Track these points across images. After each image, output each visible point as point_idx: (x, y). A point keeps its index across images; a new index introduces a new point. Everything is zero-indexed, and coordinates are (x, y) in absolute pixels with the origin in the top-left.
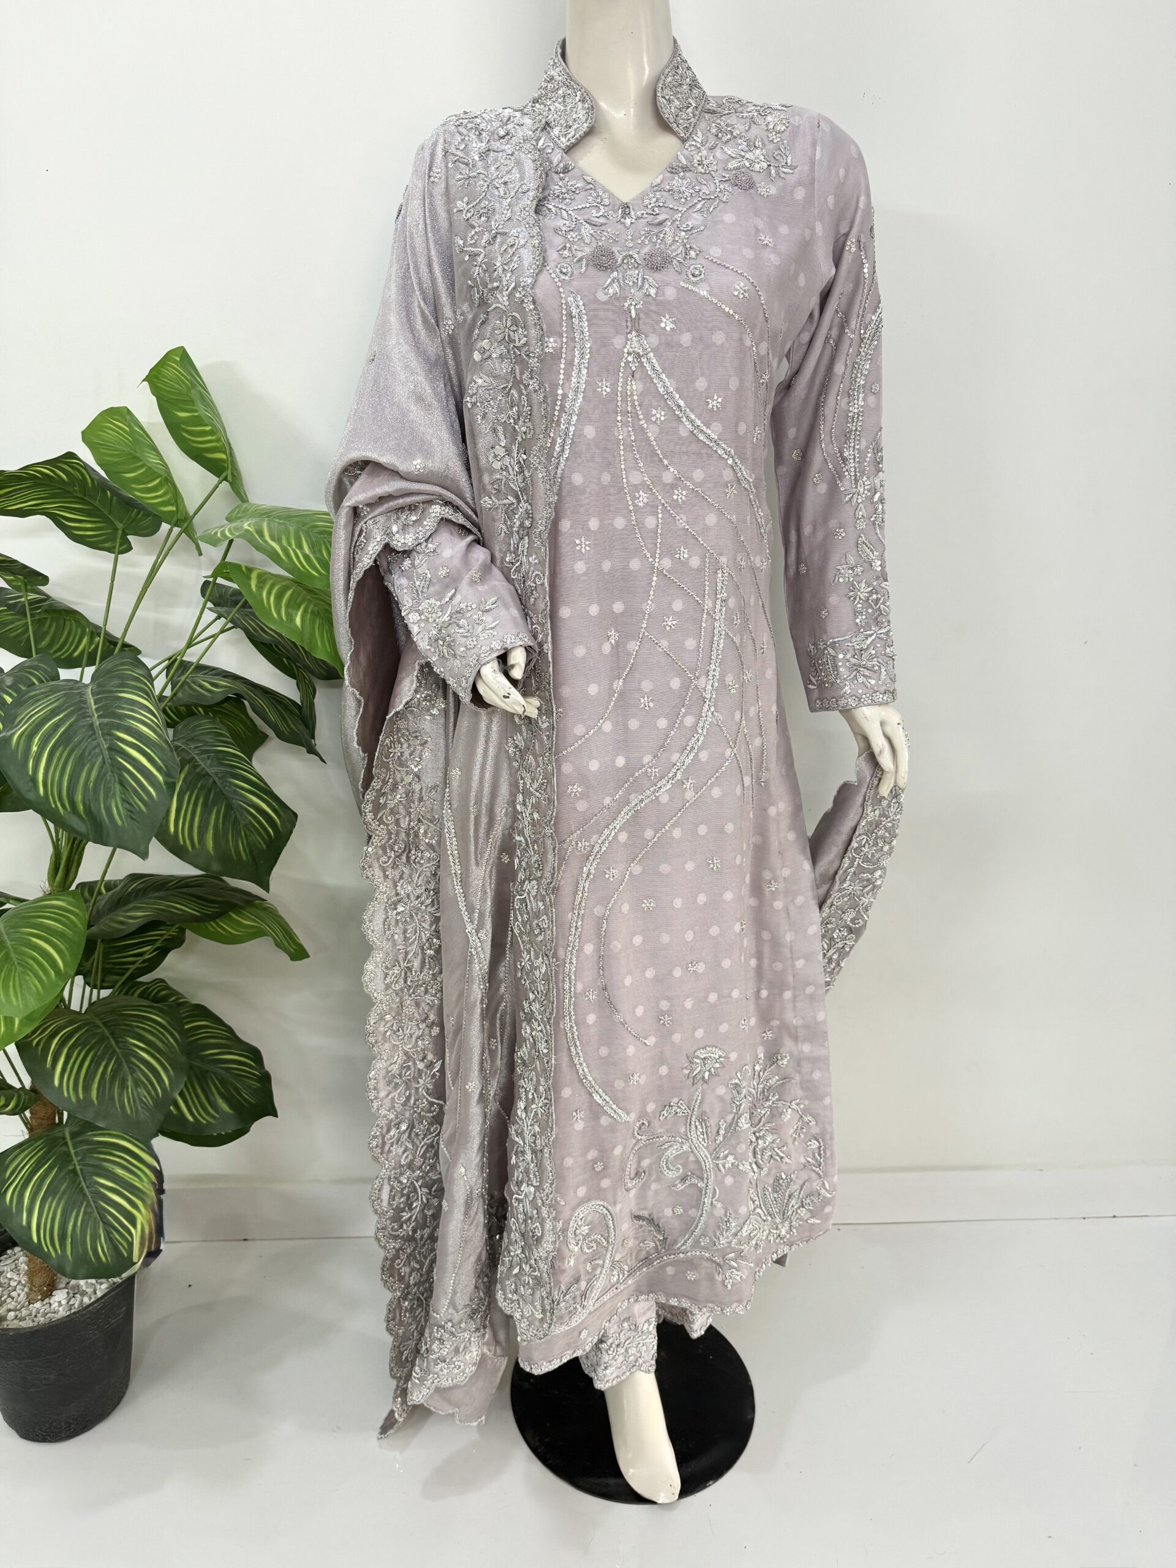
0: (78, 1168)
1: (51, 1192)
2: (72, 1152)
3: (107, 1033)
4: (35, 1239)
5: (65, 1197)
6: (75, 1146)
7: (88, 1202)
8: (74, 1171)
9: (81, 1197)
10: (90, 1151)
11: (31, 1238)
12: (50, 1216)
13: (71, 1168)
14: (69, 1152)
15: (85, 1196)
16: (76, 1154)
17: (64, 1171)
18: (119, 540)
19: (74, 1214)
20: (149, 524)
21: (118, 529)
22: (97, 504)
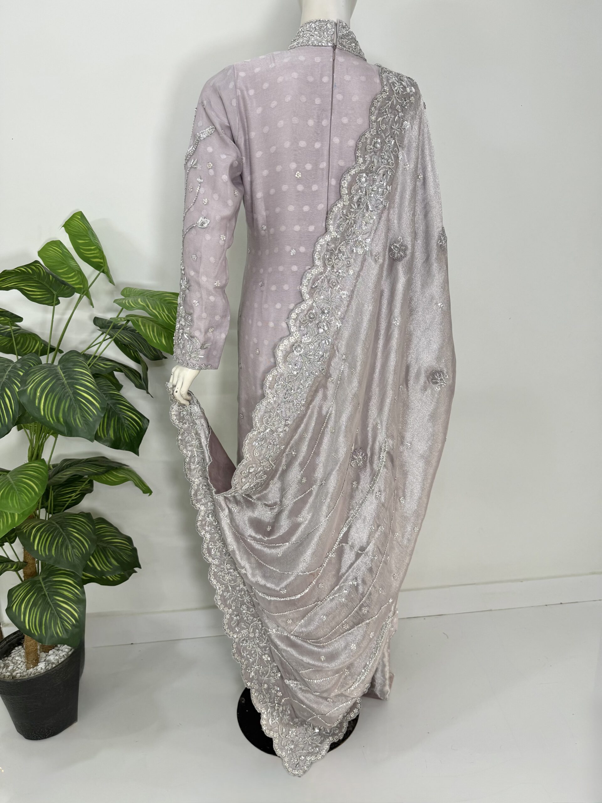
1: (34, 604)
3: (58, 526)
4: (27, 627)
6: (45, 583)
7: (52, 608)
8: (45, 595)
10: (51, 585)
11: (25, 627)
12: (34, 616)
13: (43, 593)
14: (42, 586)
15: (50, 605)
16: (45, 587)
17: (40, 594)
18: (55, 299)
19: (45, 614)
20: (69, 292)
21: (54, 294)
22: (44, 283)
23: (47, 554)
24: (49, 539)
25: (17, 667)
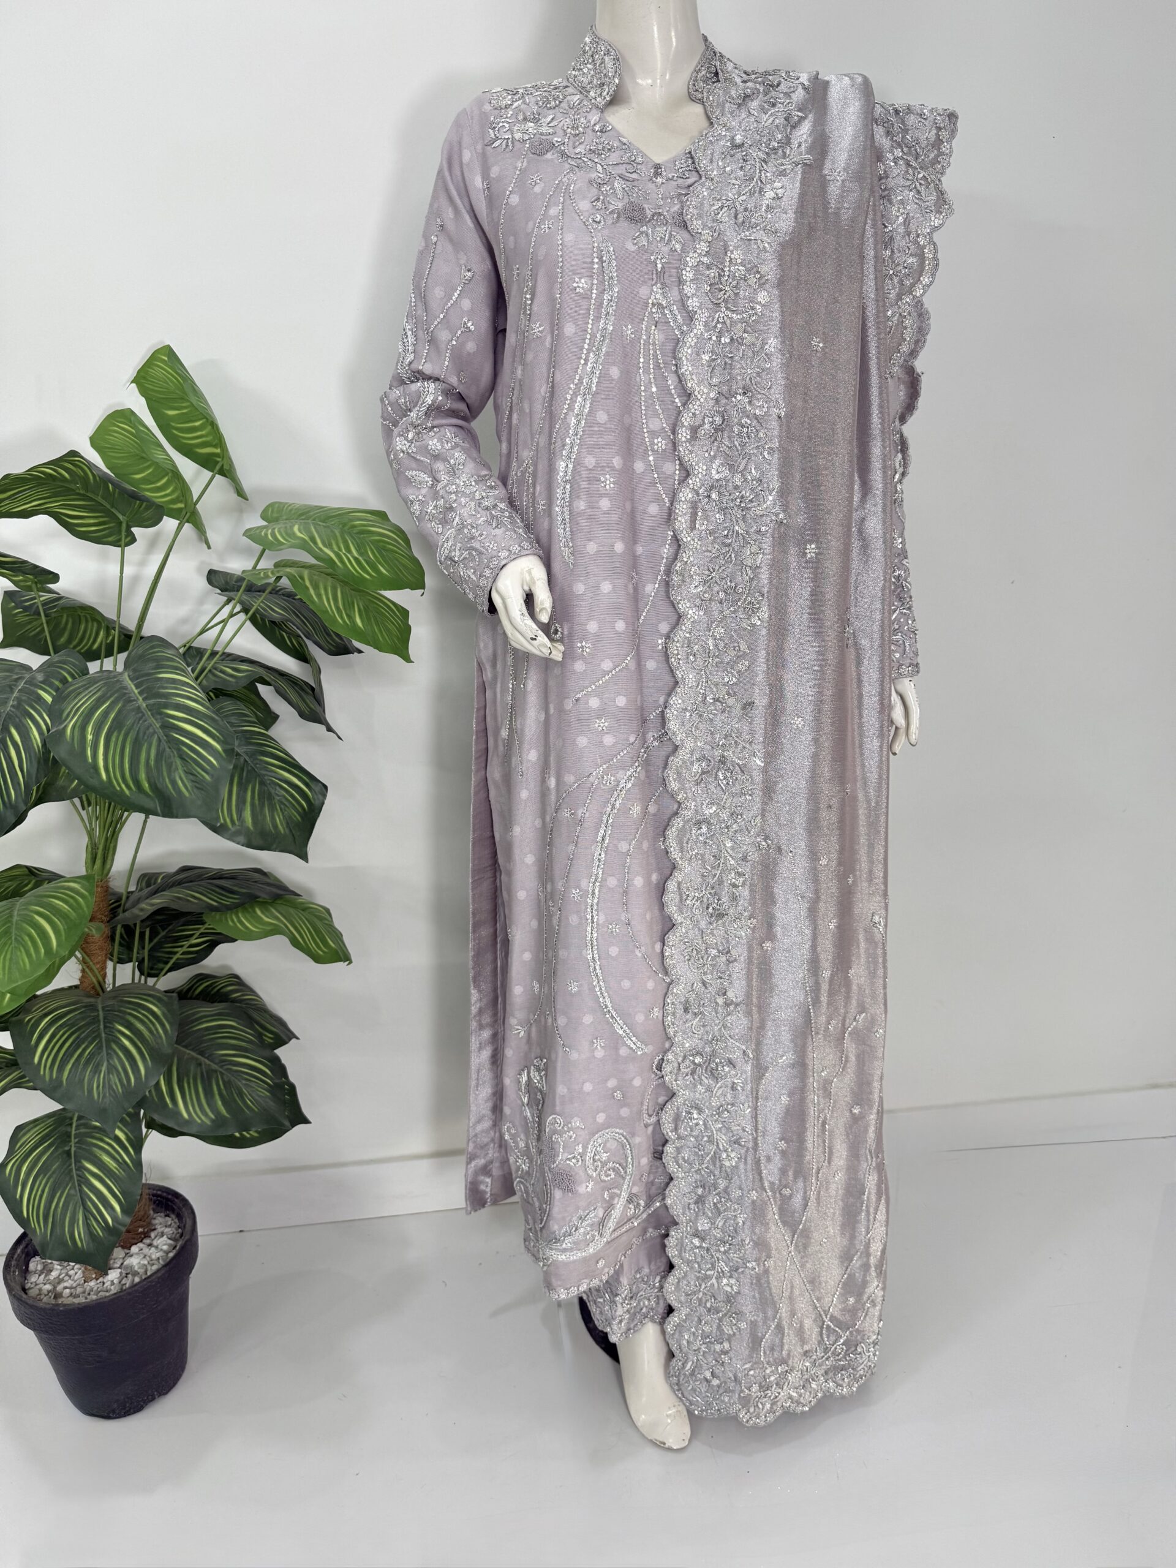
0: (73, 1149)
1: (43, 1171)
2: (73, 1132)
7: (74, 1184)
8: (68, 1153)
9: (67, 1179)
13: (67, 1148)
14: (71, 1132)
15: (72, 1177)
17: (60, 1151)
18: (124, 534)
19: (58, 1195)
20: (152, 515)
21: (121, 523)
22: (99, 499)
23: (54, 1074)
24: (67, 1045)
25: (67, 1274)
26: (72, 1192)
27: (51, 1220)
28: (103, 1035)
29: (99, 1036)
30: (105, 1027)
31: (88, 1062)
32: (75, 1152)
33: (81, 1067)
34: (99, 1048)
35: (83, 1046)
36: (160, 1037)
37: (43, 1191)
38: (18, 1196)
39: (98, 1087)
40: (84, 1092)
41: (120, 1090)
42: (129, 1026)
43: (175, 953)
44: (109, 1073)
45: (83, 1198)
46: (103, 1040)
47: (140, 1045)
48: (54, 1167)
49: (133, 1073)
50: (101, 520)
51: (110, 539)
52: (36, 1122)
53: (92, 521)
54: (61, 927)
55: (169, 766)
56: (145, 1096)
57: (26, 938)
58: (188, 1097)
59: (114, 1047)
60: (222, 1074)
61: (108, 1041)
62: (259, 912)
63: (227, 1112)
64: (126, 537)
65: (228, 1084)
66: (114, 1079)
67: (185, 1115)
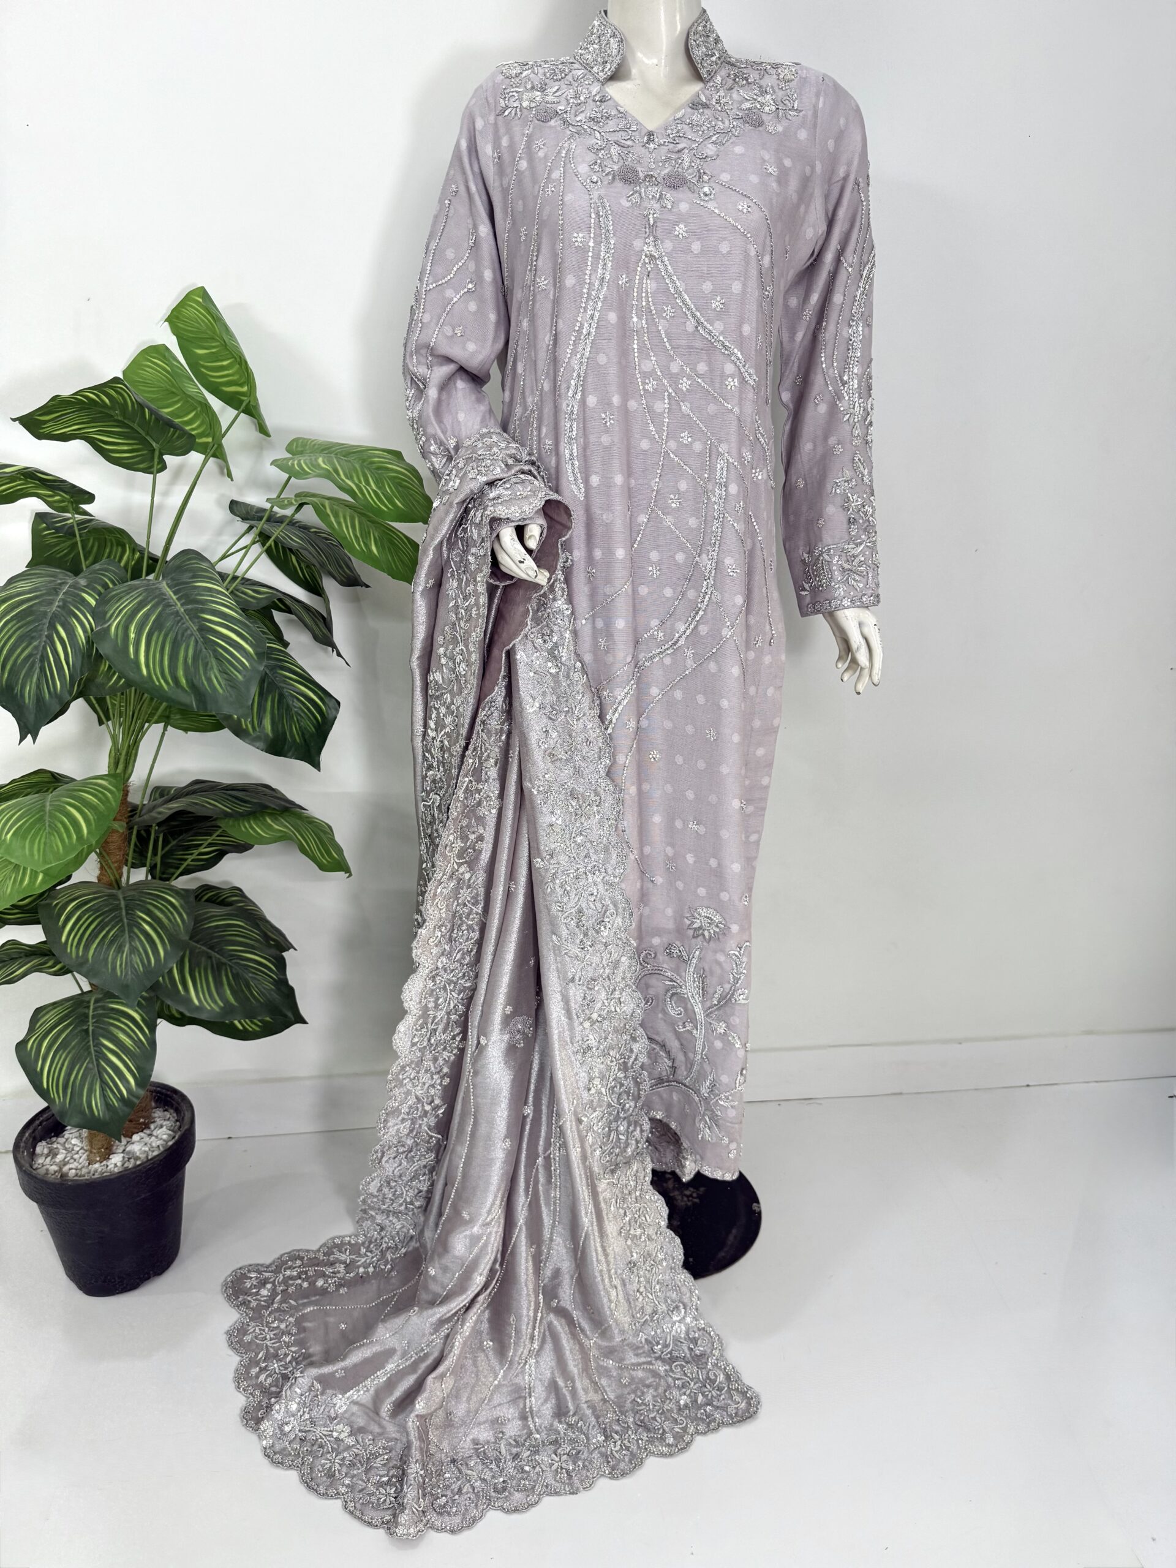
0: (91, 1028)
1: (64, 1046)
2: (91, 1013)
4: (45, 1085)
5: (74, 1051)
6: (95, 1009)
7: (91, 1059)
8: (87, 1031)
9: (86, 1054)
10: (104, 1015)
11: (42, 1083)
12: (59, 1066)
13: (85, 1027)
14: (88, 1014)
15: (90, 1053)
16: (93, 1017)
17: (79, 1029)
18: (156, 460)
19: (77, 1067)
20: (184, 444)
21: (154, 450)
22: (136, 426)
23: (81, 954)
24: (92, 927)
25: (72, 1158)
26: (91, 1066)
27: (69, 1091)
28: (125, 920)
29: (121, 920)
30: (127, 913)
31: (112, 942)
32: (93, 1030)
33: (105, 946)
34: (122, 931)
35: (107, 929)
36: (178, 925)
37: (63, 1065)
38: (39, 1069)
39: (121, 965)
40: (108, 969)
41: (141, 969)
42: (149, 913)
43: (186, 860)
44: (131, 954)
45: (101, 1071)
46: (126, 924)
47: (159, 930)
48: (73, 1044)
49: (153, 954)
50: (135, 447)
51: (141, 466)
52: (54, 1005)
53: (126, 448)
54: (91, 817)
55: (206, 665)
56: (158, 981)
57: (60, 826)
58: (199, 986)
59: (136, 931)
60: (231, 967)
61: (129, 925)
62: (269, 821)
63: (236, 999)
64: (158, 464)
65: (236, 976)
66: (136, 959)
67: (196, 1002)
